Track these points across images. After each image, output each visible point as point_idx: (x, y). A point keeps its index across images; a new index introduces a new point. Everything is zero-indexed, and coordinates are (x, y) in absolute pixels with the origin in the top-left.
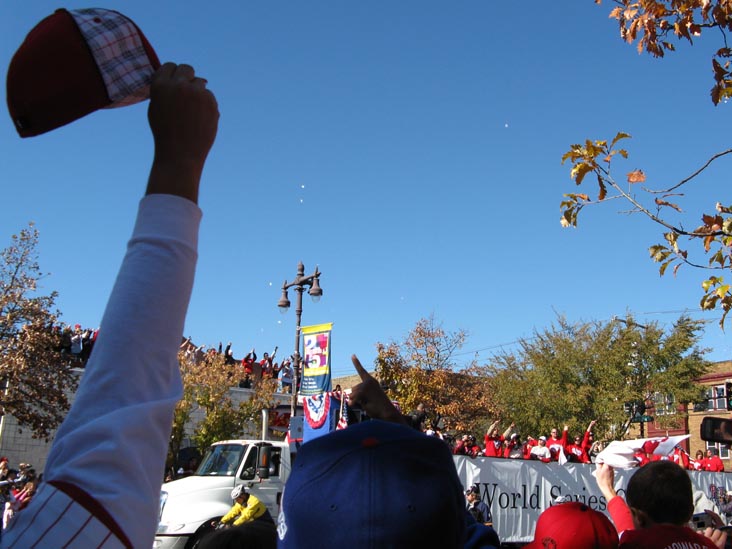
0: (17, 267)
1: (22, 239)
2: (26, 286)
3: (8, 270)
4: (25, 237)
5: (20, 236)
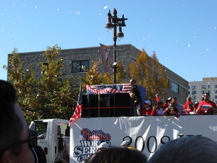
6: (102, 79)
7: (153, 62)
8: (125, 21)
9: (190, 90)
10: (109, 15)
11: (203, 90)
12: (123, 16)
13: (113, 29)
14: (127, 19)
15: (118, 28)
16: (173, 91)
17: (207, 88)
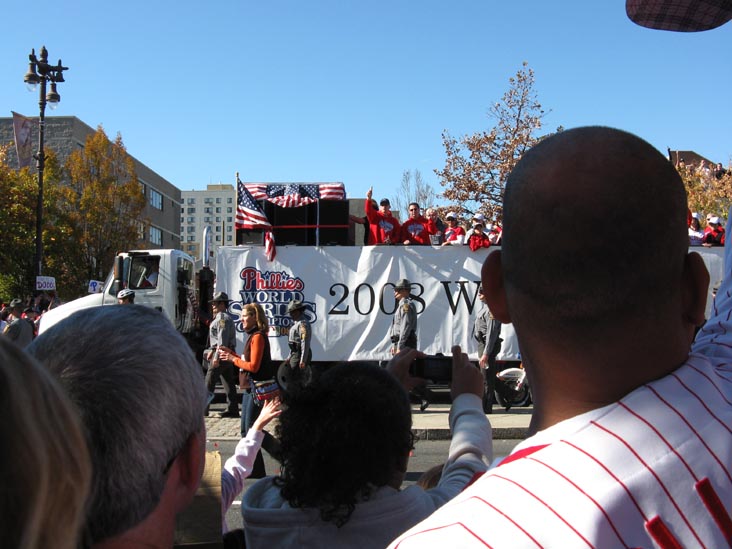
0: (520, 109)
1: (519, 81)
2: (531, 125)
3: (511, 114)
4: (521, 79)
5: (516, 79)
6: (16, 179)
7: (116, 151)
8: (64, 72)
9: (185, 206)
10: (33, 57)
11: (208, 206)
12: (60, 62)
13: (39, 86)
14: (67, 69)
15: (49, 84)
16: (152, 206)
17: (215, 203)
